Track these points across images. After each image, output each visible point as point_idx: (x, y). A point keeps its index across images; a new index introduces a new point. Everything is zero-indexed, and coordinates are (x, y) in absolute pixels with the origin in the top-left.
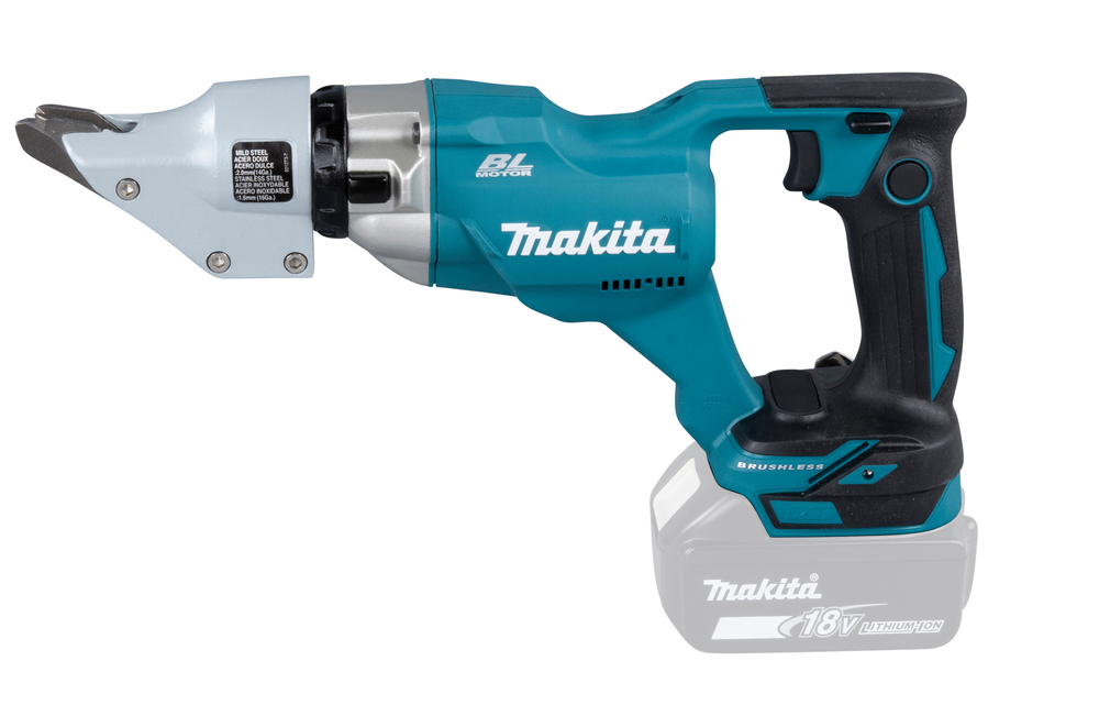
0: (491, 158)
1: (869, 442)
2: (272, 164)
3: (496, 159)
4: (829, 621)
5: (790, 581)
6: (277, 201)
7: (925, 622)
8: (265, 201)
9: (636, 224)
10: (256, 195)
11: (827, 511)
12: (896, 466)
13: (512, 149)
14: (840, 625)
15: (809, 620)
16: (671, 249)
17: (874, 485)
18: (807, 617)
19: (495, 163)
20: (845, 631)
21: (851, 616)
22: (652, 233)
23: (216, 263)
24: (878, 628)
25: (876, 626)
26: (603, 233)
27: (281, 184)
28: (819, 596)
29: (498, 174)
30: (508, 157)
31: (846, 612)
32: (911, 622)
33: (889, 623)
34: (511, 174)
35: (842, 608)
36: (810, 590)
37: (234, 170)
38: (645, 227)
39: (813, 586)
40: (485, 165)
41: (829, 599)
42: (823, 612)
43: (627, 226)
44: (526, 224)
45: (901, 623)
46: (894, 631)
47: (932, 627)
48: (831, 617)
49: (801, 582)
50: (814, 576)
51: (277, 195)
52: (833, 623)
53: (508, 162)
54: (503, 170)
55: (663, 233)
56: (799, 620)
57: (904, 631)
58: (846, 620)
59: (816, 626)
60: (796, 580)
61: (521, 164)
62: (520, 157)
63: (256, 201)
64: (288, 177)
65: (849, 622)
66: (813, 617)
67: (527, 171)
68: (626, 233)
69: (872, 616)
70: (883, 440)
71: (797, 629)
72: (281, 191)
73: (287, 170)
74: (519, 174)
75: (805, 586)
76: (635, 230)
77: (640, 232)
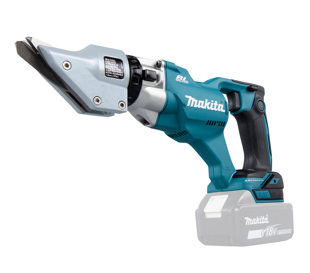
3: (180, 77)
5: (262, 217)
6: (119, 78)
7: (288, 230)
8: (115, 78)
10: (112, 74)
12: (279, 179)
16: (224, 111)
17: (276, 185)
18: (266, 229)
19: (180, 78)
20: (274, 234)
21: (275, 228)
25: (280, 232)
26: (209, 103)
27: (120, 72)
30: (183, 77)
32: (286, 230)
33: (282, 231)
34: (184, 82)
35: (273, 226)
37: (105, 65)
38: (219, 103)
39: (267, 219)
40: (177, 78)
41: (271, 223)
42: (270, 227)
43: (214, 102)
44: (191, 97)
45: (284, 230)
49: (265, 217)
50: (267, 215)
52: (272, 231)
54: (182, 80)
55: (222, 106)
57: (284, 233)
59: (268, 232)
63: (112, 77)
65: (275, 230)
67: (187, 82)
68: (214, 104)
69: (279, 228)
71: (265, 234)
72: (120, 75)
73: (122, 68)
76: (216, 104)
77: (217, 104)
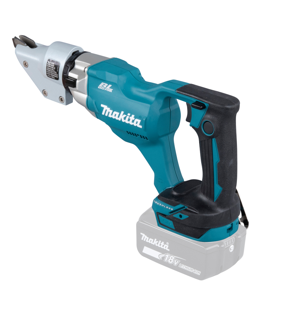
0: (102, 84)
1: (185, 206)
2: (55, 68)
3: (104, 84)
4: (171, 259)
5: (161, 242)
6: (55, 79)
7: (196, 270)
8: (52, 78)
9: (133, 116)
10: (51, 76)
11: (171, 223)
12: (188, 217)
13: (109, 83)
14: (174, 261)
15: (166, 256)
16: (141, 127)
17: (182, 220)
18: (166, 255)
19: (104, 85)
20: (175, 264)
21: (177, 260)
22: (137, 120)
23: (44, 93)
24: (183, 267)
25: (183, 266)
26: (125, 116)
27: (56, 75)
28: (169, 250)
29: (104, 89)
30: (107, 85)
31: (176, 258)
32: (192, 269)
33: (186, 267)
34: (107, 90)
36: (166, 247)
37: (47, 67)
38: (135, 117)
39: (167, 246)
40: (101, 85)
41: (172, 252)
42: (170, 255)
43: (131, 116)
44: (107, 106)
45: (190, 268)
46: (188, 270)
47: (198, 273)
48: (172, 258)
50: (167, 243)
51: (55, 77)
52: (172, 260)
53: (107, 86)
54: (105, 88)
55: (139, 121)
56: (163, 255)
57: (190, 270)
58: (175, 260)
59: (168, 259)
60: (163, 242)
61: (110, 88)
62: (110, 86)
63: (50, 77)
64: (58, 73)
65: (176, 262)
66: (167, 256)
67: (111, 90)
68: (130, 118)
69: (182, 262)
70: (189, 208)
71: (163, 258)
72: (56, 77)
73: (58, 71)
74: (109, 91)
75: (165, 245)
76: (132, 118)
77: (134, 119)
